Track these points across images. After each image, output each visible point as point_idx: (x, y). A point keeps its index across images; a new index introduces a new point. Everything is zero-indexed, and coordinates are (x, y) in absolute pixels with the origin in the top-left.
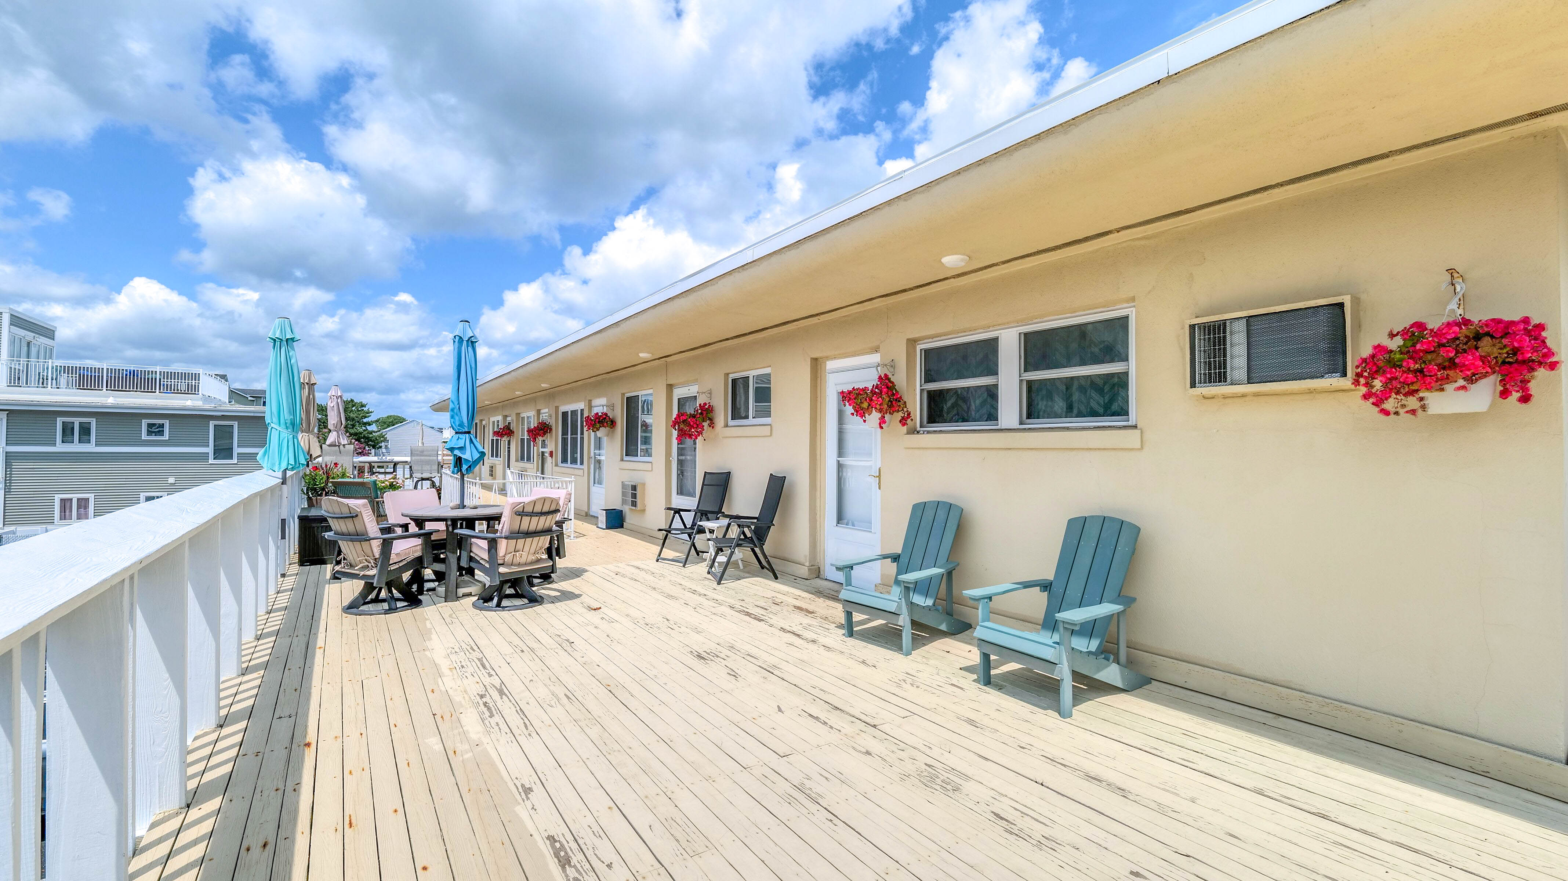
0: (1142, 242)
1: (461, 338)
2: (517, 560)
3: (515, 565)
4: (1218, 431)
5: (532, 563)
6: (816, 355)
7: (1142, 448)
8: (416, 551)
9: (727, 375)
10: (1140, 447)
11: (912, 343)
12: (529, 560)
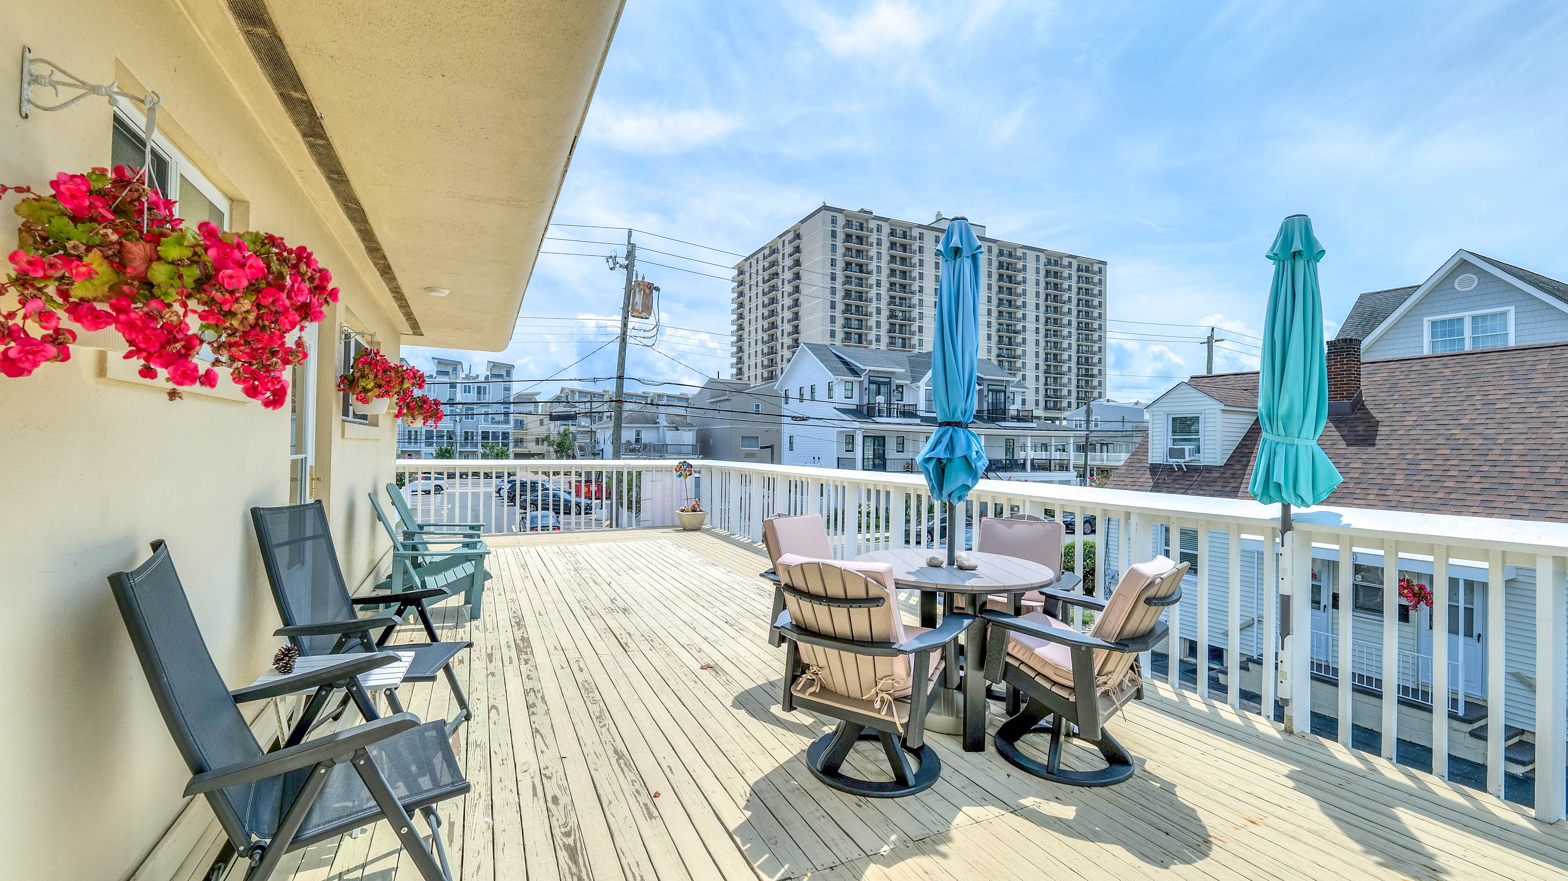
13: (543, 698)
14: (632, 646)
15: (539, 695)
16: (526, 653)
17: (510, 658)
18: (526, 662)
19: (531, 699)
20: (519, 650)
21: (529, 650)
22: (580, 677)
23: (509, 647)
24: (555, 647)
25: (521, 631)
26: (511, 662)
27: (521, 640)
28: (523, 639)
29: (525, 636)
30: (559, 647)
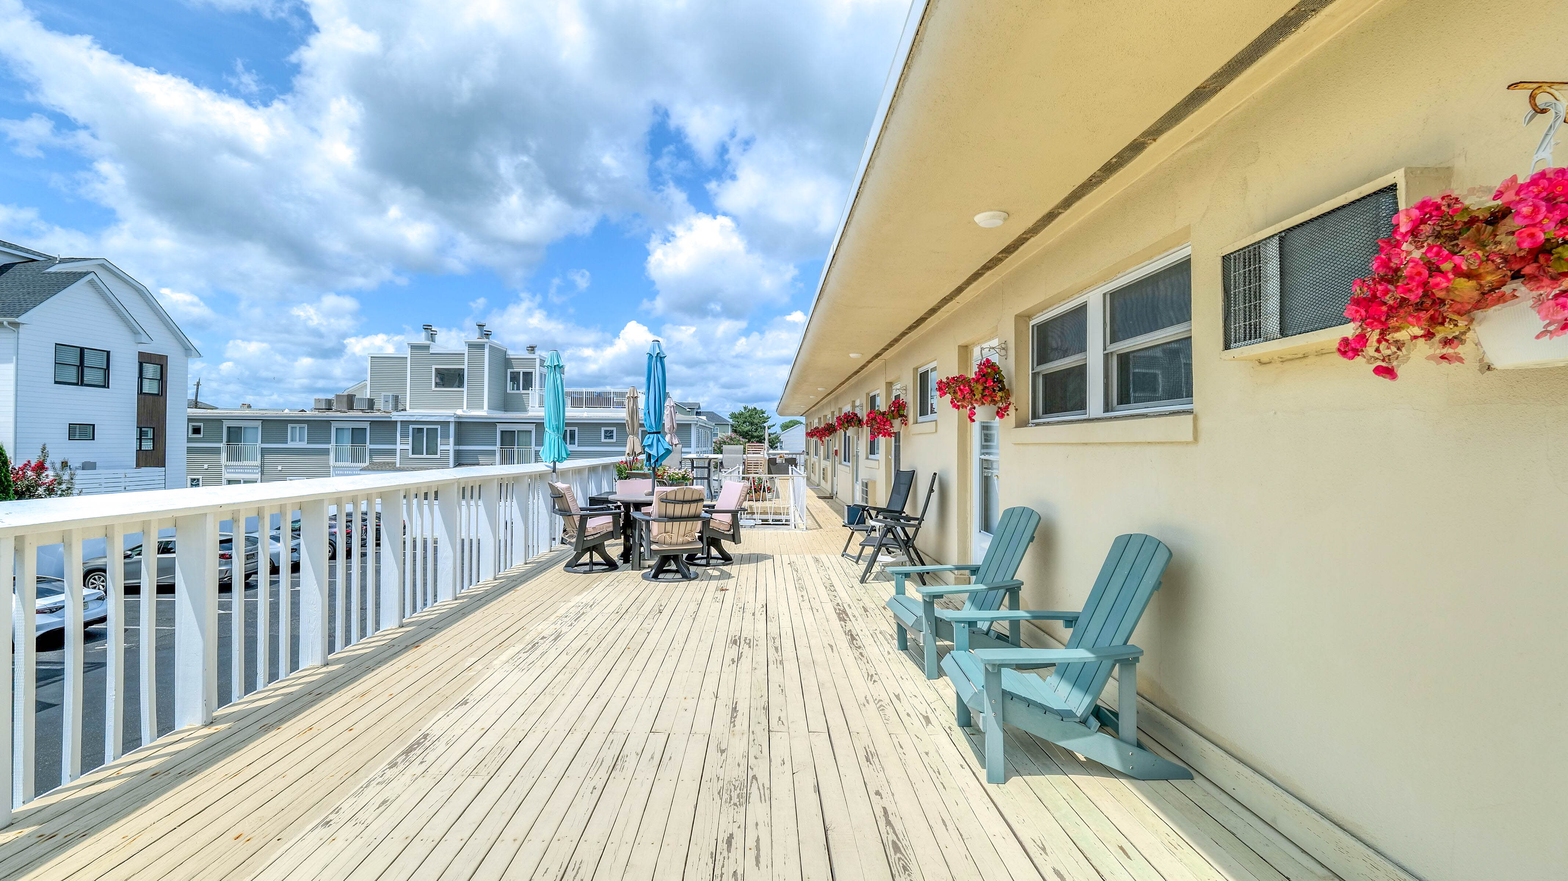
0: (1196, 146)
1: (651, 355)
2: (668, 540)
3: (667, 544)
4: (1275, 413)
5: (683, 544)
6: (962, 342)
7: (1196, 438)
8: (609, 527)
9: (916, 369)
10: (1190, 438)
11: (1022, 318)
12: (681, 540)
13: (826, 588)
14: (759, 606)
15: (828, 589)
16: (839, 609)
17: (850, 608)
18: (838, 604)
19: (832, 588)
20: (845, 612)
21: (838, 611)
22: (804, 593)
23: (854, 616)
24: (818, 611)
25: (848, 629)
26: (849, 605)
27: (846, 620)
28: (845, 621)
29: (843, 623)
30: (815, 611)
